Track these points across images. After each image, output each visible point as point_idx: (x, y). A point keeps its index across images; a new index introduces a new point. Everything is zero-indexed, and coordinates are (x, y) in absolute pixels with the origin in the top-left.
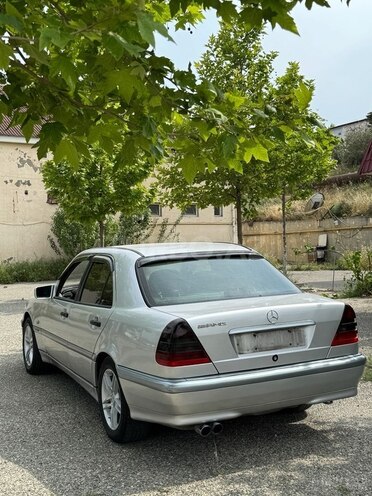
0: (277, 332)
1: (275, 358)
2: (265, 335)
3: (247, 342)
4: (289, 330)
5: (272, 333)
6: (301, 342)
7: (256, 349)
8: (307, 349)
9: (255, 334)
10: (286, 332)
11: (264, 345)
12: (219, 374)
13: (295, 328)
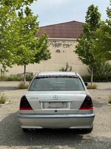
0: (58, 103)
1: (56, 111)
2: (53, 103)
3: (46, 105)
4: (63, 102)
5: (56, 103)
6: (67, 107)
7: (49, 108)
8: (68, 109)
9: (50, 102)
10: (62, 103)
11: (52, 106)
12: (35, 114)
13: (65, 102)
